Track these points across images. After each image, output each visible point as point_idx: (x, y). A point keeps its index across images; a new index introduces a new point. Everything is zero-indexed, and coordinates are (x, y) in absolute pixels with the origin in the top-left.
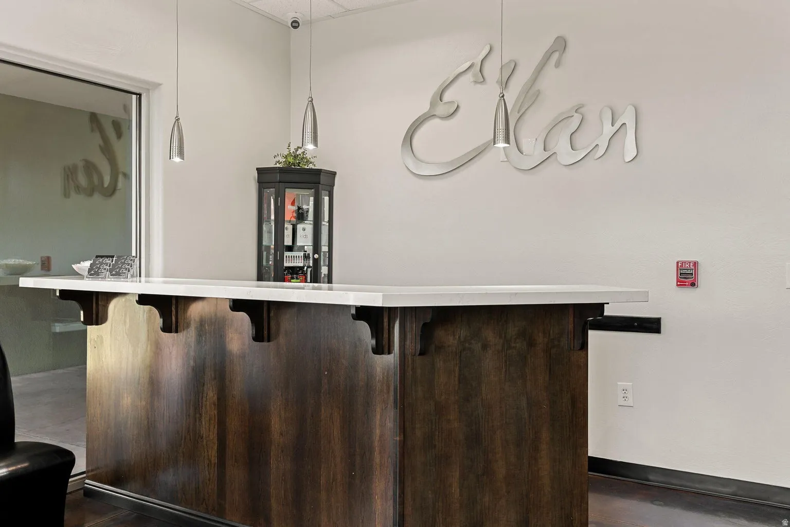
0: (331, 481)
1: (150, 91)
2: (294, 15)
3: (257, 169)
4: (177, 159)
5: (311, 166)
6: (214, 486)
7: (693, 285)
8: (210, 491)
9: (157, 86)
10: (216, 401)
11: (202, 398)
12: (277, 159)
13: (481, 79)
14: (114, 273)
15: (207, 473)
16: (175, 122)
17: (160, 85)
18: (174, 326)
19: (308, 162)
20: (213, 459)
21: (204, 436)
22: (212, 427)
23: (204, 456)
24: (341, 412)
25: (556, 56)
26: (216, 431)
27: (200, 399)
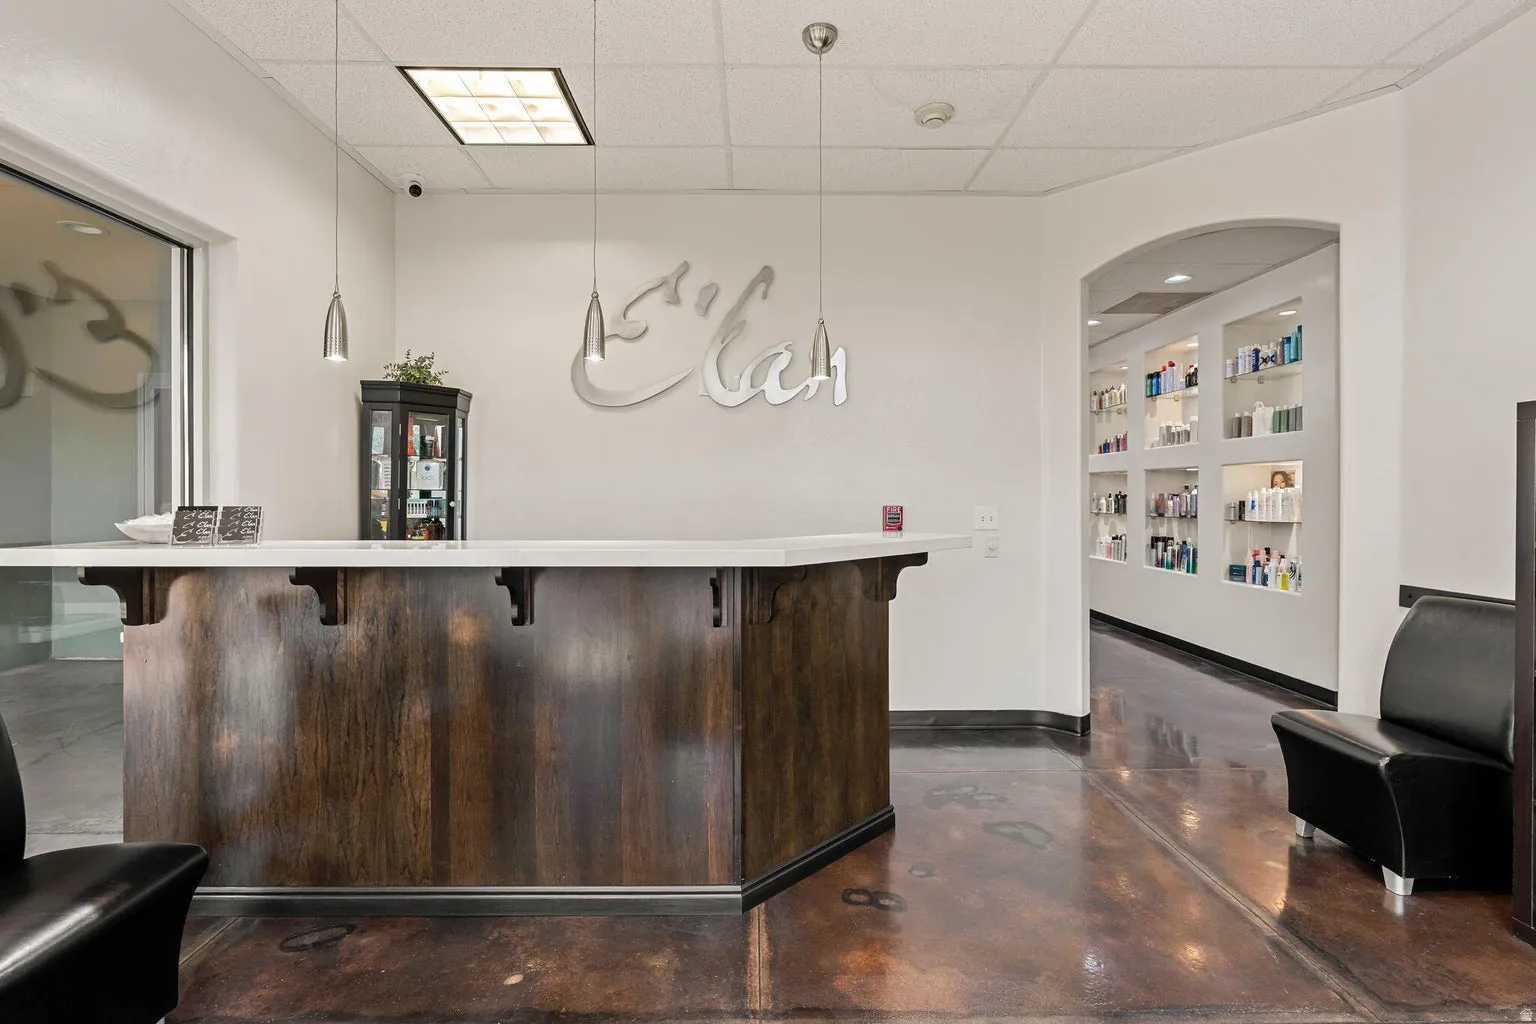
0: (638, 797)
1: (210, 246)
2: (414, 177)
3: (362, 382)
4: (336, 357)
5: (437, 384)
6: (427, 842)
7: (900, 529)
8: (418, 852)
9: (225, 239)
10: (429, 719)
11: (400, 716)
12: (389, 371)
13: (675, 300)
14: (228, 534)
15: (411, 825)
16: (333, 301)
17: (234, 239)
18: (341, 613)
19: (435, 379)
20: (422, 804)
21: (405, 773)
22: (420, 757)
23: (405, 803)
24: (654, 707)
25: (762, 287)
26: (429, 761)
27: (396, 721)
